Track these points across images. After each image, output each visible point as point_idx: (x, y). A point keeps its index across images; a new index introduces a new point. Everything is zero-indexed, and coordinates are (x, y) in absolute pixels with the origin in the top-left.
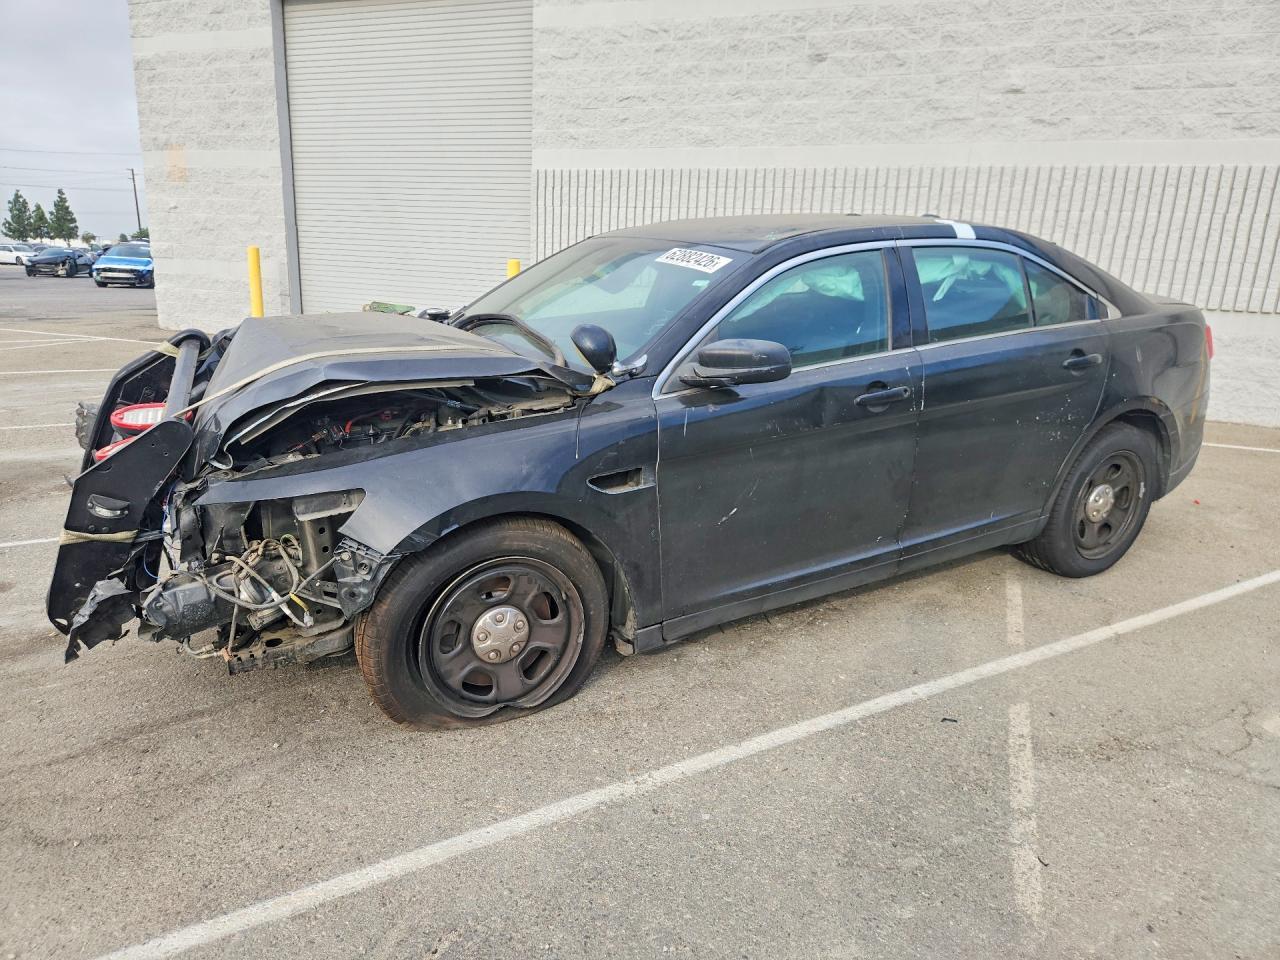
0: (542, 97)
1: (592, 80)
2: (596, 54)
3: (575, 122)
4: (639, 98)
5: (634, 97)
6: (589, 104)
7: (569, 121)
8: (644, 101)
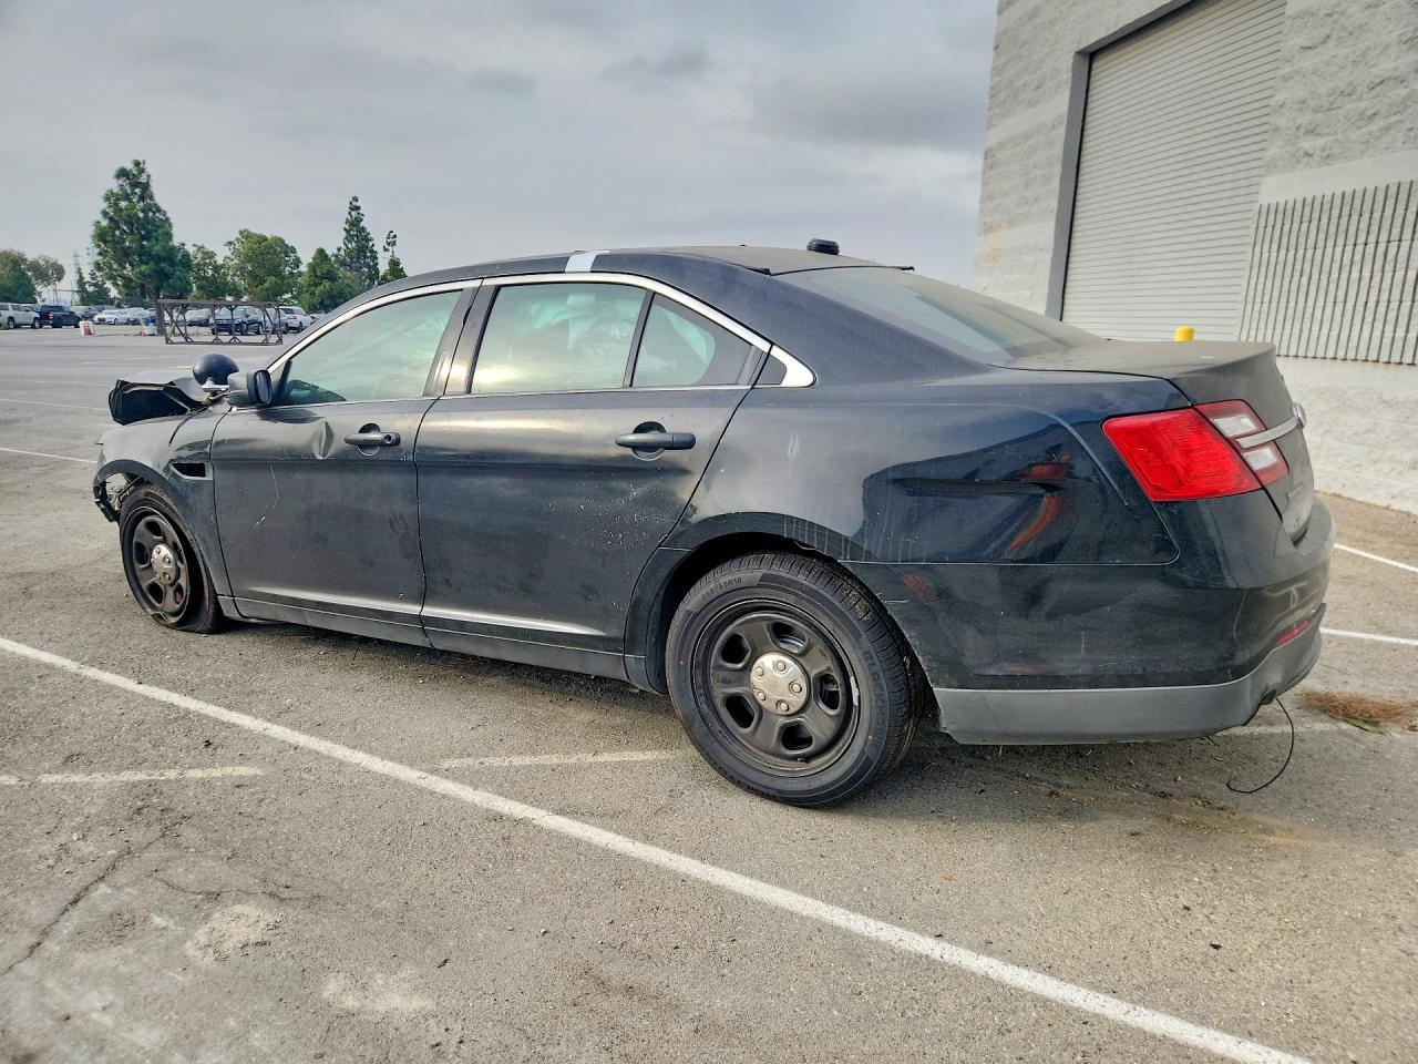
0: (1282, 106)
1: (1342, 68)
2: (1350, 29)
3: (1312, 132)
4: (1396, 78)
5: (1389, 79)
6: (1332, 103)
7: (1306, 133)
8: (1402, 82)
